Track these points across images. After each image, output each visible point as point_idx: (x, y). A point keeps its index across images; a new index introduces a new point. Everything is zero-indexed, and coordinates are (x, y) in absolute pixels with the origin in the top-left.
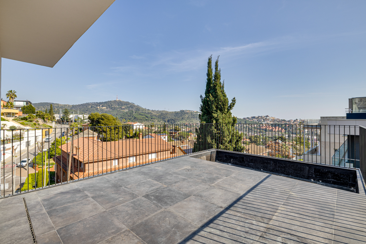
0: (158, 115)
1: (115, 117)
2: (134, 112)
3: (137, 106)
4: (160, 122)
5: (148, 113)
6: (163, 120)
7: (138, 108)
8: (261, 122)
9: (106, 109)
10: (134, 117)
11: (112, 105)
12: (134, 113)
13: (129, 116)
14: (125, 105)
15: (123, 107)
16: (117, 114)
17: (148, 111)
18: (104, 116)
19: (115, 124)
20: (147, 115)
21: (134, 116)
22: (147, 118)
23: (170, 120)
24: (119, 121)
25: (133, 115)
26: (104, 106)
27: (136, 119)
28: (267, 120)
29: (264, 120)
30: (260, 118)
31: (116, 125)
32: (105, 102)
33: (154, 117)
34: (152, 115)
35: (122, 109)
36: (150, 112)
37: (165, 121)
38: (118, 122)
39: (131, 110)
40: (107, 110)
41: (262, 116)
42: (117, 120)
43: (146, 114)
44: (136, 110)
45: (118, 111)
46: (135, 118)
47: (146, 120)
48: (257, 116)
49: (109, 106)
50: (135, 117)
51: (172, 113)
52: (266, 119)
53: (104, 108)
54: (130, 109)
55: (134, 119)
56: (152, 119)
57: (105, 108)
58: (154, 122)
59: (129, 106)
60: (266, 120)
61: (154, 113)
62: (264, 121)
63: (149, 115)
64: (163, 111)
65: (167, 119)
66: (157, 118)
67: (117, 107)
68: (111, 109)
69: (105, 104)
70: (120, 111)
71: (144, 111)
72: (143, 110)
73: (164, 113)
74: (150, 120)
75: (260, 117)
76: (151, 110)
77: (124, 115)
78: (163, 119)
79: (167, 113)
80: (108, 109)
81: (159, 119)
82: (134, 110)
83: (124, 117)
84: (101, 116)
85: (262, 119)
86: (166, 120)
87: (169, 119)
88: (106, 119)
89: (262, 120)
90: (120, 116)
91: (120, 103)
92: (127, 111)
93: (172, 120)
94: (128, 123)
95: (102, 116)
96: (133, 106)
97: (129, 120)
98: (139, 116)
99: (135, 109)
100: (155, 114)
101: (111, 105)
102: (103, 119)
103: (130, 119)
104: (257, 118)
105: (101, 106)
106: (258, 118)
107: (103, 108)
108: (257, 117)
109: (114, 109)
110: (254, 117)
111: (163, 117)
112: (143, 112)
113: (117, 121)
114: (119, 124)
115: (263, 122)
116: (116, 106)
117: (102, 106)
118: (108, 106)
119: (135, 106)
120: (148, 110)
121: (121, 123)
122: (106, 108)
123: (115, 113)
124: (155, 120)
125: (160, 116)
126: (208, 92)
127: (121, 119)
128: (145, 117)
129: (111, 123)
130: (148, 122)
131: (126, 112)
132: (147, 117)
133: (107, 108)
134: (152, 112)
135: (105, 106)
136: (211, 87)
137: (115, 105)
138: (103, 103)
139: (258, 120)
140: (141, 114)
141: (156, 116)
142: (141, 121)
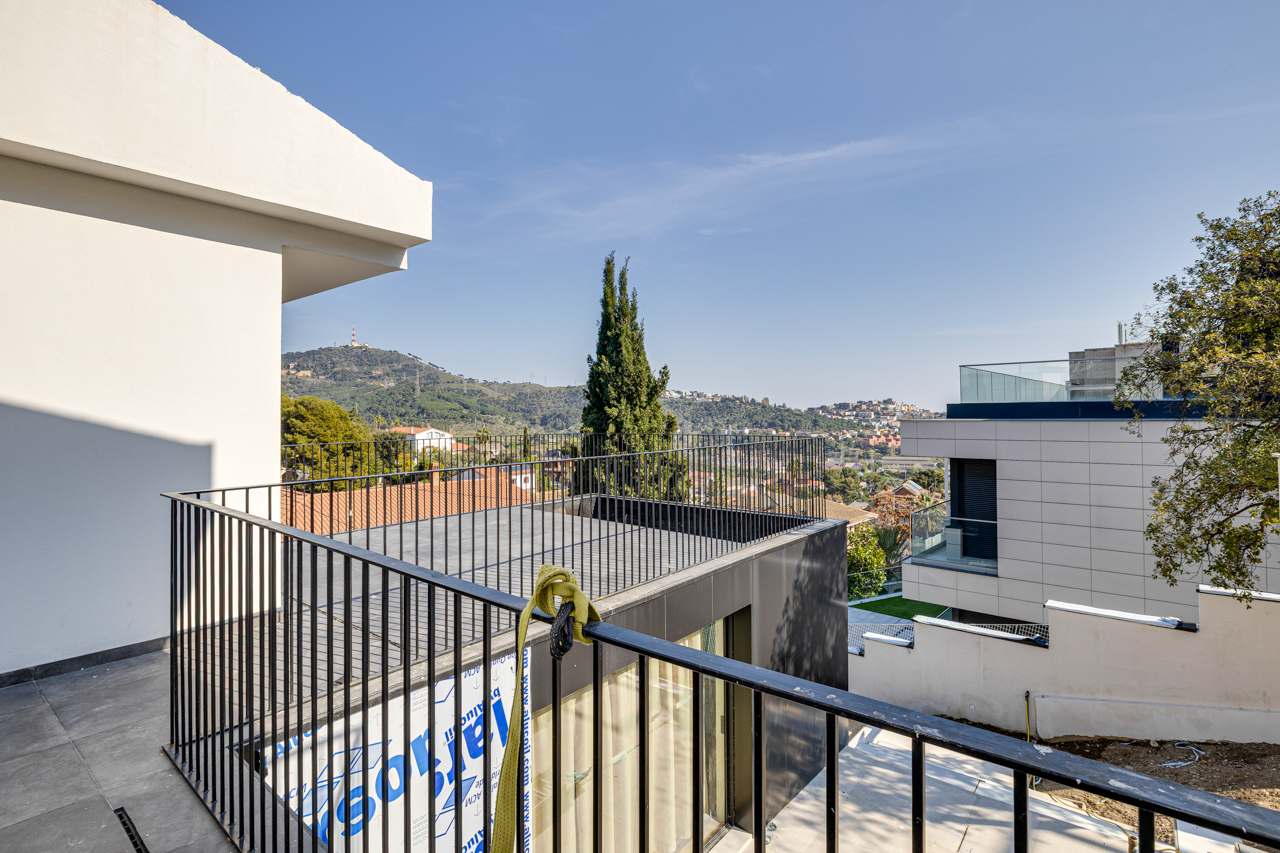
0: (505, 398)
1: (345, 410)
2: (418, 388)
3: (427, 368)
4: (513, 423)
5: (471, 393)
6: (524, 416)
7: (432, 376)
8: (868, 421)
9: (312, 380)
10: (419, 408)
11: (334, 365)
12: (418, 392)
13: (399, 404)
14: (382, 362)
15: (377, 372)
16: (353, 398)
17: (471, 384)
18: (306, 407)
19: (348, 433)
20: (466, 400)
21: (419, 402)
22: (465, 412)
23: (551, 416)
24: (360, 425)
25: (414, 400)
26: (304, 369)
27: (424, 416)
28: (888, 414)
29: (877, 413)
30: (864, 407)
31: (351, 437)
32: (308, 353)
33: (491, 407)
34: (486, 398)
35: (374, 378)
36: (477, 387)
37: (531, 420)
38: (358, 427)
39: (407, 381)
40: (315, 380)
41: (871, 402)
42: (355, 418)
43: (461, 397)
44: (424, 381)
45: (357, 386)
46: (422, 411)
47: (462, 417)
48: (853, 401)
49: (324, 366)
50: (423, 406)
51: (559, 390)
52: (885, 412)
53: (304, 376)
54: (405, 378)
55: (418, 414)
56: (483, 413)
57: (308, 373)
58: (493, 424)
59: (400, 367)
60: (884, 414)
61: (491, 393)
62: (878, 419)
63: (473, 401)
64: (524, 385)
65: (540, 414)
66: (504, 410)
67: (356, 369)
68: (330, 377)
69: (307, 358)
70: (364, 384)
71: (453, 386)
72: (452, 380)
73: (528, 391)
74: (479, 419)
75: (865, 403)
76: (481, 381)
77: (380, 398)
78: (526, 413)
79: (539, 392)
80: (321, 377)
81: (511, 415)
82: (417, 382)
83: (381, 407)
84: (295, 406)
85: (872, 410)
86: (537, 417)
87: (547, 413)
88: (315, 415)
89: (873, 416)
90: (365, 405)
91: (366, 357)
92: (392, 384)
93: (558, 416)
94: (393, 430)
95: (299, 406)
96: (415, 366)
97: (397, 420)
98: (435, 402)
99: (420, 378)
100: (496, 395)
101: (333, 363)
102: (302, 416)
103: (401, 416)
104: (854, 409)
105: (292, 365)
106: (858, 409)
107: (301, 374)
108: (855, 403)
109: (345, 376)
110: (844, 406)
111: (524, 407)
112: (453, 390)
113: (355, 424)
114: (360, 432)
115: (873, 420)
116: (349, 365)
117: (298, 368)
118: (318, 369)
119: (420, 367)
120: (471, 380)
121: (367, 432)
122: (313, 376)
123: (346, 392)
124: (494, 417)
125: (514, 402)
126: (601, 350)
127: (368, 414)
128: (458, 406)
129: (333, 429)
130: (469, 426)
131: (386, 387)
132: (466, 407)
133: (316, 375)
134: (485, 390)
135: (307, 368)
136: (608, 337)
137: (345, 364)
138: (299, 355)
139: (857, 415)
140: (446, 395)
141: (498, 404)
142: (442, 421)
